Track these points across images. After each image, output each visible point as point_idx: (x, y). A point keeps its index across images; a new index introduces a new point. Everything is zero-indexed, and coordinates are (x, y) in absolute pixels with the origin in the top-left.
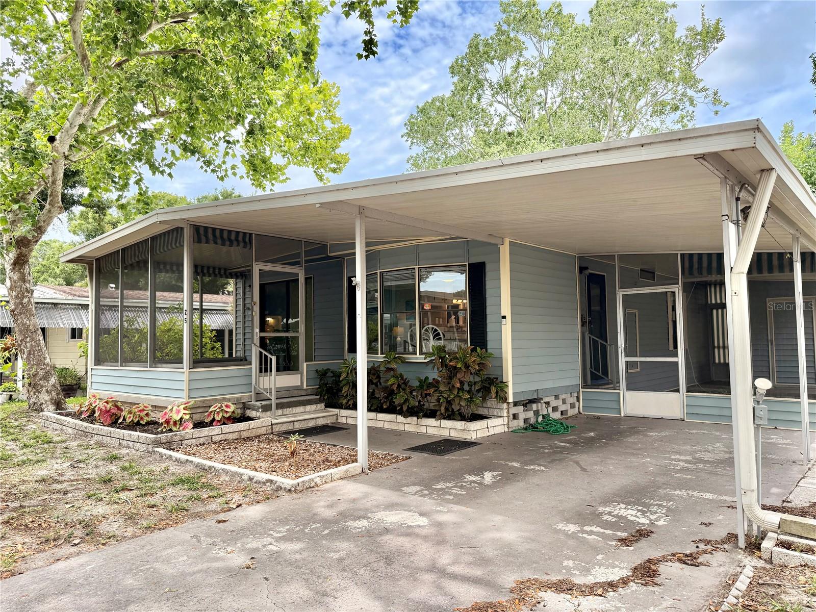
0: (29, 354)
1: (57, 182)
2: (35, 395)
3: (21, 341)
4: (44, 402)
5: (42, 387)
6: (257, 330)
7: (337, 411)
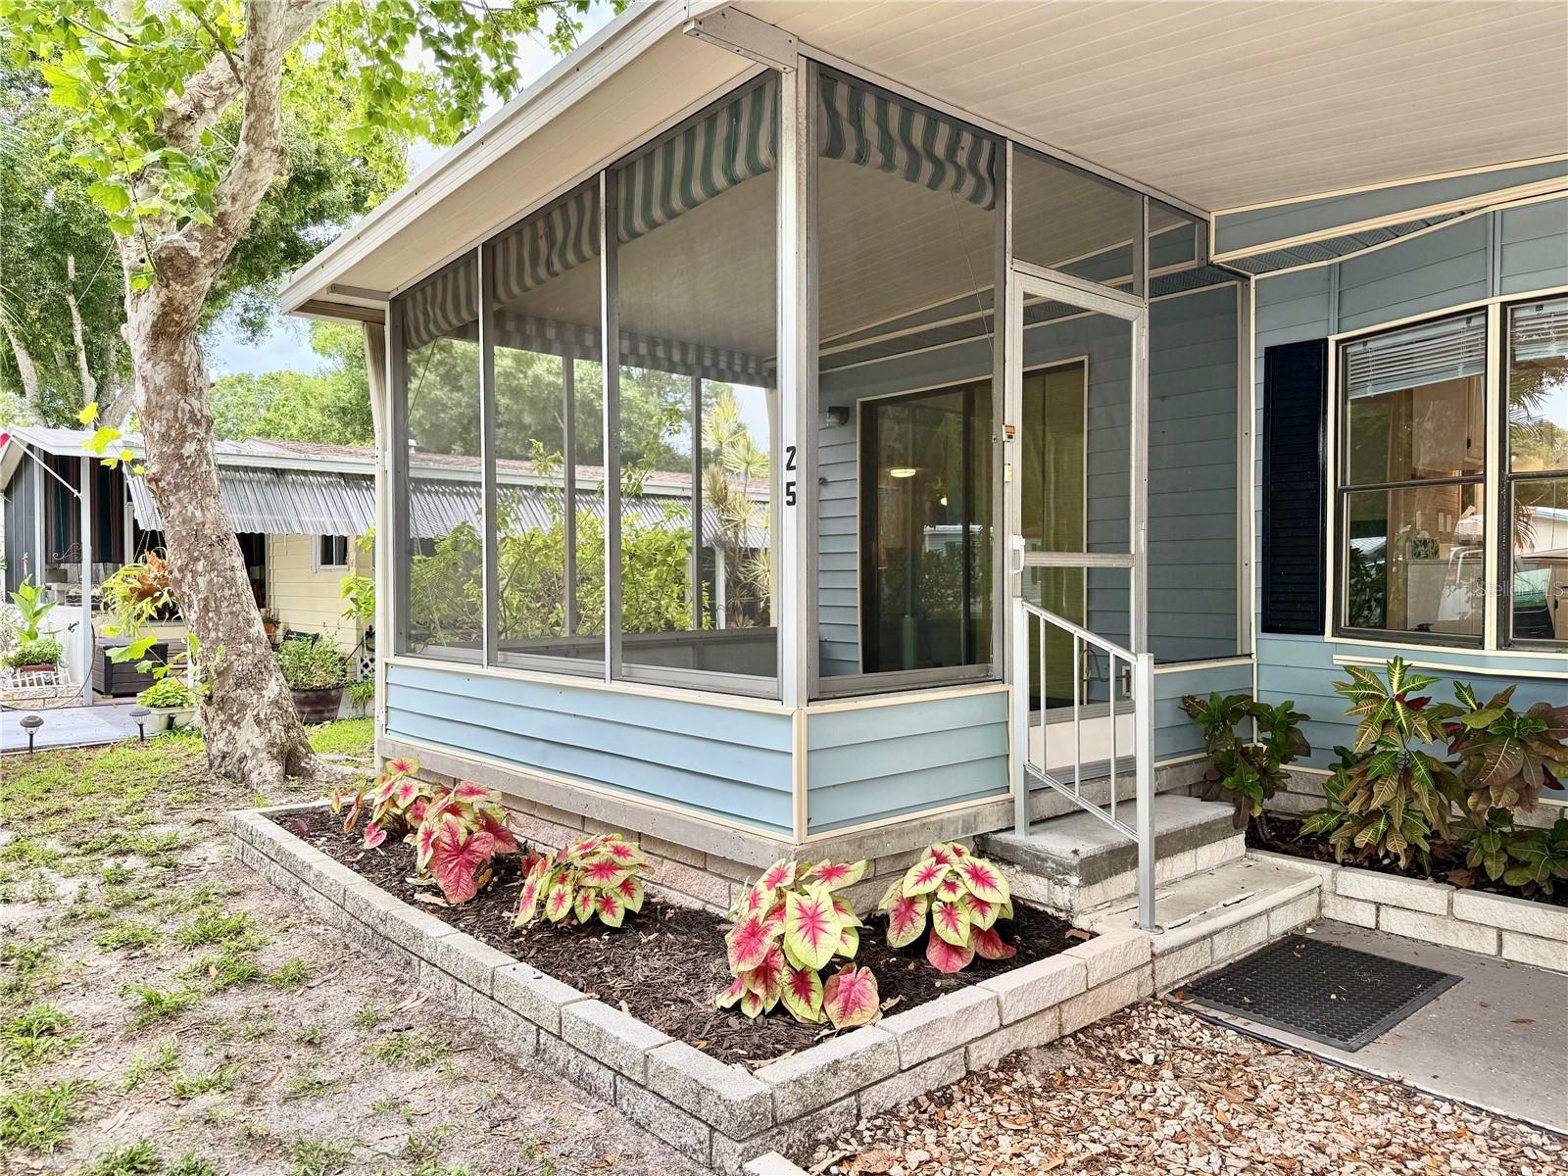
0: (206, 608)
1: (267, 59)
2: (223, 729)
3: (181, 570)
4: (249, 753)
5: (243, 707)
6: (1016, 542)
7: (1318, 872)
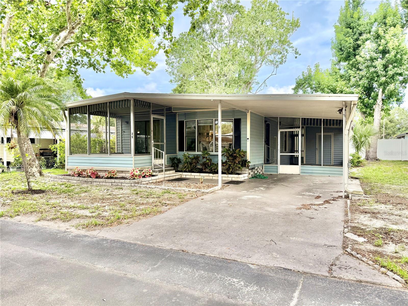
4: (35, 172)
5: (33, 165)
6: (153, 141)
7: (181, 173)
